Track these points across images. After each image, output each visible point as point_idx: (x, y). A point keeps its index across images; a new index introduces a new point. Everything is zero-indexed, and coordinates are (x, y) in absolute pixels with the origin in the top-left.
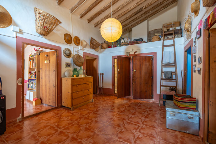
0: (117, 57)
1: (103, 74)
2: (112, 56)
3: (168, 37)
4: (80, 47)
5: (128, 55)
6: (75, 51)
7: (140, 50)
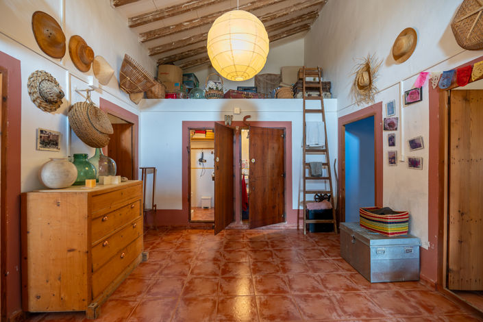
0: (213, 126)
1: (154, 170)
2: (183, 122)
3: (311, 93)
4: (91, 80)
5: (230, 123)
6: (72, 89)
7: (256, 112)
